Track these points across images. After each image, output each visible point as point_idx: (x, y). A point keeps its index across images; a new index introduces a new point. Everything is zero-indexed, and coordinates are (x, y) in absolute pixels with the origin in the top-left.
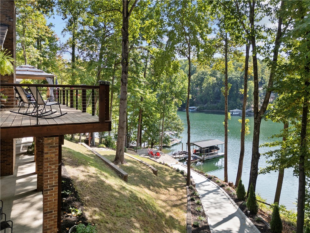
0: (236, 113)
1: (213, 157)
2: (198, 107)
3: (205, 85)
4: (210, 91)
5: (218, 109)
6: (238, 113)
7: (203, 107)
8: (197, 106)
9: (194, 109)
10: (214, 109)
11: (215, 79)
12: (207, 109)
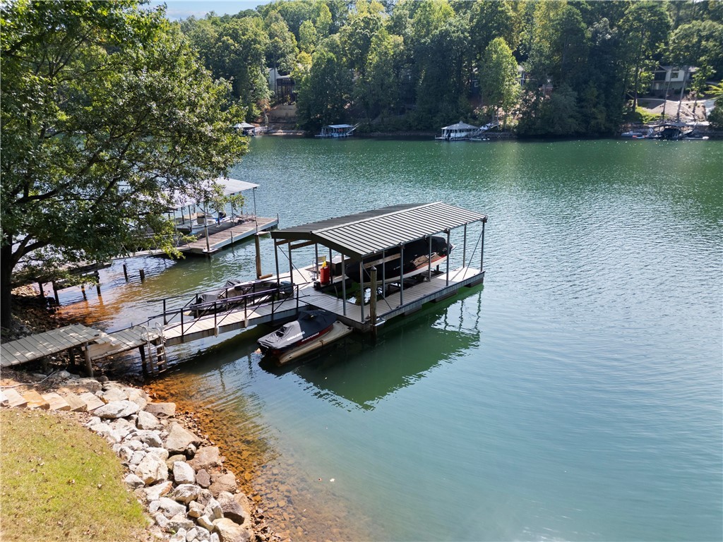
0: (458, 135)
1: (426, 301)
2: (357, 125)
3: (373, 58)
4: (389, 75)
5: (410, 128)
6: (463, 134)
7: (369, 125)
8: (354, 124)
9: (344, 130)
10: (398, 130)
11: (400, 39)
12: (382, 131)
